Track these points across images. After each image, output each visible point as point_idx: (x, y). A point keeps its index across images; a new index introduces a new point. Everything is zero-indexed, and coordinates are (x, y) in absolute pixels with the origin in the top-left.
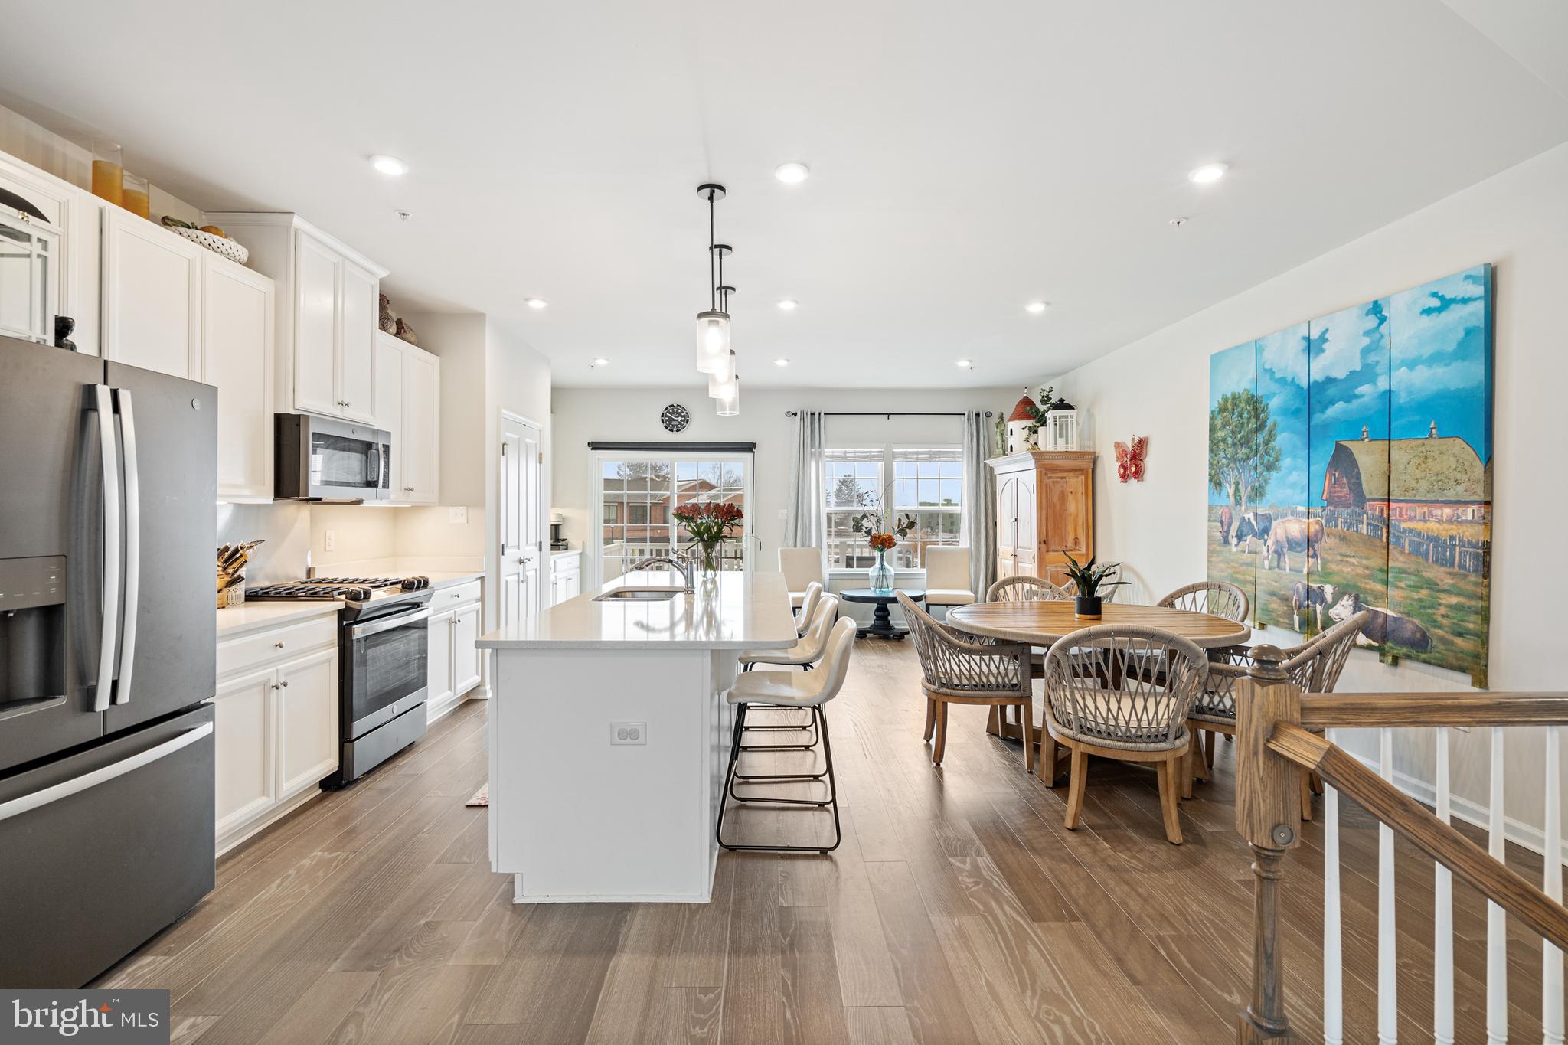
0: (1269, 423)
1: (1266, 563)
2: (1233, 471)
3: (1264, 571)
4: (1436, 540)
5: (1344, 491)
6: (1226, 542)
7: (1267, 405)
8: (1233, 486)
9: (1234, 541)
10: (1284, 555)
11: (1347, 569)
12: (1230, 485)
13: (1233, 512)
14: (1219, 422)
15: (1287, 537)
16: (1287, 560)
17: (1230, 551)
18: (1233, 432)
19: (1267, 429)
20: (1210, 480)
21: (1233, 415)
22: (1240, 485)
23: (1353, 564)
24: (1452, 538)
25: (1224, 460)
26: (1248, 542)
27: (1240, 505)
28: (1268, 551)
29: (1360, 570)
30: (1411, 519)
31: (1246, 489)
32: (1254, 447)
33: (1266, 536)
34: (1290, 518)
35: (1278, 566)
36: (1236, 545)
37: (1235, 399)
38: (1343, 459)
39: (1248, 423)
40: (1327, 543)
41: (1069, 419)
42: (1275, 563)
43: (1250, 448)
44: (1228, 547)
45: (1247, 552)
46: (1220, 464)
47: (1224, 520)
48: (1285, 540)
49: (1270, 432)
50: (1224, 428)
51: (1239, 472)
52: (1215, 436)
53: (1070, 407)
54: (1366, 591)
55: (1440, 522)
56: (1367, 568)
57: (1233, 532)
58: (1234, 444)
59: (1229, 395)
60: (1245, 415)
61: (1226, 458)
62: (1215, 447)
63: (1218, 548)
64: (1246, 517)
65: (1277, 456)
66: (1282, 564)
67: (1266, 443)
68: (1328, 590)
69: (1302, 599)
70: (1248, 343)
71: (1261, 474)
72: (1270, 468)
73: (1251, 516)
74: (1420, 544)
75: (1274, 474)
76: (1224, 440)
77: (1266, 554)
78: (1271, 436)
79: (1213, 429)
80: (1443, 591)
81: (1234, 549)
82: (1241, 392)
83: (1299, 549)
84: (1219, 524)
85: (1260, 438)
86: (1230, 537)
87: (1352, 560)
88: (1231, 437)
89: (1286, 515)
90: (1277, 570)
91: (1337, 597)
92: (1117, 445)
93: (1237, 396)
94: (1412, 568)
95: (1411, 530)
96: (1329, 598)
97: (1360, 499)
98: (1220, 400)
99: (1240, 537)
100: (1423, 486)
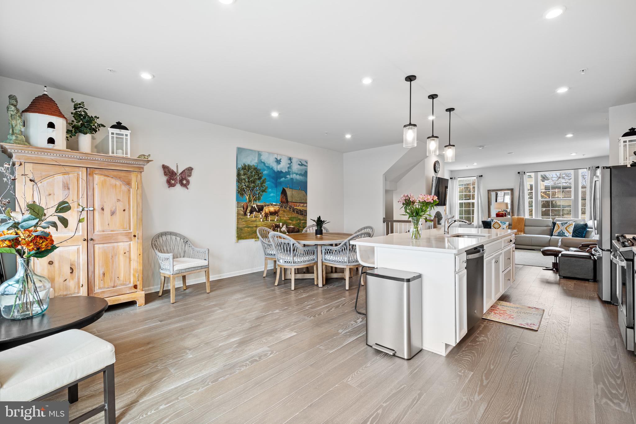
0: (263, 178)
1: (261, 220)
2: (248, 191)
3: (261, 222)
4: (300, 210)
5: (284, 200)
6: (245, 214)
7: (262, 172)
8: (248, 196)
9: (249, 214)
10: (268, 217)
11: (285, 218)
12: (247, 195)
13: (248, 204)
14: (242, 172)
15: (269, 212)
16: (269, 218)
17: (247, 218)
18: (248, 178)
19: (262, 179)
20: (238, 193)
21: (248, 172)
22: (251, 195)
23: (286, 217)
24: (303, 210)
25: (244, 186)
26: (254, 214)
27: (251, 202)
28: (262, 216)
29: (287, 218)
30: (296, 206)
31: (253, 197)
32: (256, 184)
33: (261, 212)
34: (270, 206)
35: (266, 220)
36: (249, 215)
37: (249, 167)
38: (284, 192)
39: (254, 176)
40: (281, 212)
41: (124, 137)
42: (265, 219)
43: (255, 184)
44: (246, 216)
45: (254, 217)
46: (243, 187)
47: (244, 207)
48: (268, 212)
49: (263, 181)
50: (245, 175)
51: (251, 191)
52: (240, 177)
53: (125, 128)
54: (288, 223)
55: (301, 207)
56: (288, 217)
57: (248, 211)
58: (249, 182)
59: (247, 164)
60: (253, 173)
61: (245, 186)
62: (240, 181)
63: (242, 217)
64: (253, 206)
65: (266, 188)
66: (268, 219)
67: (262, 184)
68: (281, 224)
69: (274, 228)
70: (255, 151)
71: (259, 193)
72: (263, 191)
73: (255, 206)
74: (298, 211)
75: (264, 193)
76: (244, 179)
77: (261, 217)
78: (264, 182)
79: (239, 175)
80: (301, 220)
81: (249, 217)
82: (252, 165)
83: (274, 215)
84: (242, 209)
85: (258, 182)
86: (247, 213)
87: (286, 216)
88: (248, 179)
89: (269, 205)
90: (266, 221)
91: (283, 226)
92: (164, 166)
93: (250, 166)
94: (296, 216)
95: (296, 209)
96: (281, 226)
97: (287, 202)
98: (243, 165)
99: (251, 212)
100: (298, 199)
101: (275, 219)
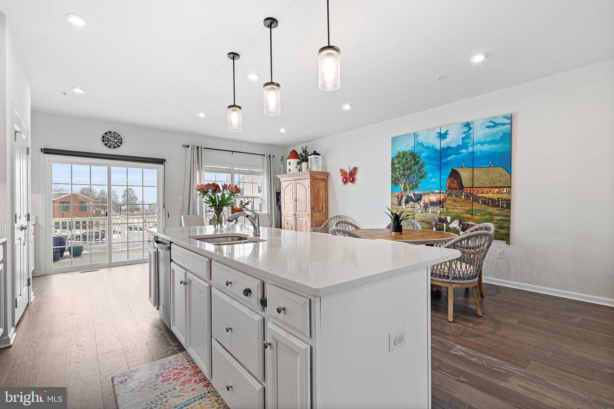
0: (421, 162)
1: (420, 211)
2: (403, 179)
3: (418, 214)
4: (492, 199)
5: (455, 185)
6: (400, 204)
7: (420, 156)
8: (403, 184)
9: (404, 204)
10: (428, 207)
11: (456, 211)
12: (402, 184)
13: (403, 194)
14: (396, 161)
15: (430, 202)
16: (430, 209)
17: (402, 208)
18: (403, 165)
19: (420, 164)
20: (392, 183)
21: (403, 159)
22: (407, 184)
23: (459, 209)
24: (498, 198)
25: (399, 175)
26: (410, 204)
27: (407, 191)
28: (420, 206)
29: (462, 211)
30: (482, 193)
31: (409, 185)
32: (413, 170)
33: (419, 202)
34: (431, 194)
35: (426, 212)
36: (405, 205)
37: (404, 154)
38: (455, 175)
39: (410, 162)
40: (448, 202)
41: (319, 159)
42: (424, 211)
43: (412, 171)
44: (401, 206)
45: (410, 207)
46: (397, 176)
47: (399, 197)
48: (429, 202)
49: (421, 165)
50: (399, 163)
51: (406, 179)
52: (395, 166)
53: (319, 154)
54: (464, 218)
55: (493, 193)
56: (465, 210)
57: (403, 200)
58: (404, 170)
59: (401, 152)
60: (409, 159)
61: (400, 174)
62: (394, 171)
63: (396, 207)
64: (410, 195)
65: (425, 174)
66: (427, 211)
67: (419, 169)
68: (449, 219)
69: (437, 222)
70: (410, 134)
71: (417, 180)
72: (421, 177)
73: (412, 195)
74: (486, 201)
75: (423, 180)
76: (399, 168)
77: (419, 208)
78: (422, 166)
79: (393, 164)
80: (495, 215)
81: (404, 207)
82: (407, 151)
83: (436, 205)
84: (397, 198)
85: (416, 167)
86: (402, 203)
87: (458, 208)
88: (402, 167)
89: (429, 194)
90: (425, 213)
91: (452, 221)
92: (341, 170)
93: (405, 152)
94: (482, 209)
95: (482, 197)
96: (449, 221)
97: (462, 187)
98: (397, 154)
99: (407, 202)
100: (487, 182)
101: (438, 211)
